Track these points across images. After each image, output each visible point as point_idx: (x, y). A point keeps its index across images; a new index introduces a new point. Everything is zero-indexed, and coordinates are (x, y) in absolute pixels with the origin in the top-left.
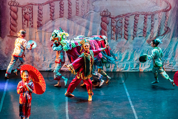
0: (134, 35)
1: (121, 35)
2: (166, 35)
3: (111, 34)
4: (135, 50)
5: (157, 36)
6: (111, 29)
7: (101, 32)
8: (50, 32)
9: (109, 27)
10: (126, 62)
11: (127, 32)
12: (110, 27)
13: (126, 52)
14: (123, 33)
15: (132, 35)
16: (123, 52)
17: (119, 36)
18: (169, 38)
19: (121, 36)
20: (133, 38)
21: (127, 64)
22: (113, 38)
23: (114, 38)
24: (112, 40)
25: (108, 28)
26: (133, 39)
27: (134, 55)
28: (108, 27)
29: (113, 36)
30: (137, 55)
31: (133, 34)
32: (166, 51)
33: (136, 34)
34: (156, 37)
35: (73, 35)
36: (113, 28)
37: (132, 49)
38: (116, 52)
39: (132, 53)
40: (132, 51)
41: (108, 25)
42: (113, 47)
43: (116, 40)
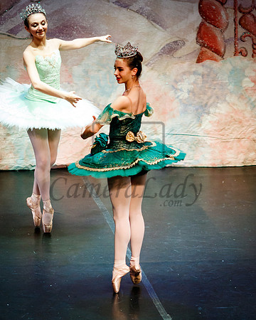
3: (237, 38)
6: (234, 20)
7: (198, 33)
9: (227, 15)
12: (231, 12)
22: (241, 52)
23: (244, 52)
24: (239, 57)
25: (224, 17)
28: (223, 13)
29: (240, 45)
36: (239, 15)
38: (253, 100)
41: (225, 6)
42: (241, 81)
43: (253, 56)
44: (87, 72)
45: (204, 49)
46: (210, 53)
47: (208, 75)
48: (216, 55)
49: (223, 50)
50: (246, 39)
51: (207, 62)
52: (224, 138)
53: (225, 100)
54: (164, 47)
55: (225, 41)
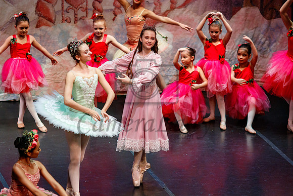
0: (117, 10)
1: (86, 10)
2: (189, 7)
3: (63, 10)
5: (169, 9)
7: (36, 8)
11: (100, 2)
14: (90, 6)
15: (112, 10)
17: (81, 14)
18: (196, 12)
19: (84, 14)
20: (114, 16)
22: (66, 20)
23: (69, 20)
24: (66, 23)
26: (114, 20)
29: (66, 15)
31: (113, 8)
32: (191, 43)
34: (167, 11)
42: (67, 40)
43: (75, 23)
45: (41, 18)
46: (45, 21)
47: (44, 36)
48: (49, 22)
49: (53, 18)
50: (70, 11)
51: (43, 27)
52: (56, 80)
55: (56, 13)
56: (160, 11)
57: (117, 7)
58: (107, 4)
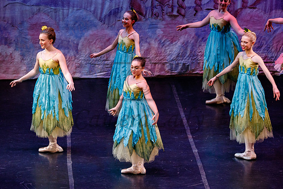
0: (198, 8)
1: (172, 7)
2: (259, 6)
3: (153, 7)
4: (199, 36)
5: (241, 7)
7: (130, 4)
8: (32, 4)
10: (182, 60)
11: (183, 1)
13: (182, 40)
14: (175, 4)
15: (193, 7)
16: (175, 41)
17: (167, 9)
18: (264, 11)
19: (170, 10)
20: (195, 12)
21: (184, 64)
22: (155, 15)
23: (157, 15)
26: (195, 15)
27: (198, 46)
29: (155, 11)
30: (202, 45)
31: (195, 5)
33: (201, 5)
35: (77, 10)
37: (193, 35)
38: (162, 41)
39: (193, 41)
40: (193, 38)
42: (156, 31)
43: (162, 17)
44: (67, 25)
49: (144, 13)
50: (158, 7)
53: (146, 42)
54: (111, 11)
55: (147, 8)
56: (234, 9)
57: (197, 5)
58: (190, 2)
